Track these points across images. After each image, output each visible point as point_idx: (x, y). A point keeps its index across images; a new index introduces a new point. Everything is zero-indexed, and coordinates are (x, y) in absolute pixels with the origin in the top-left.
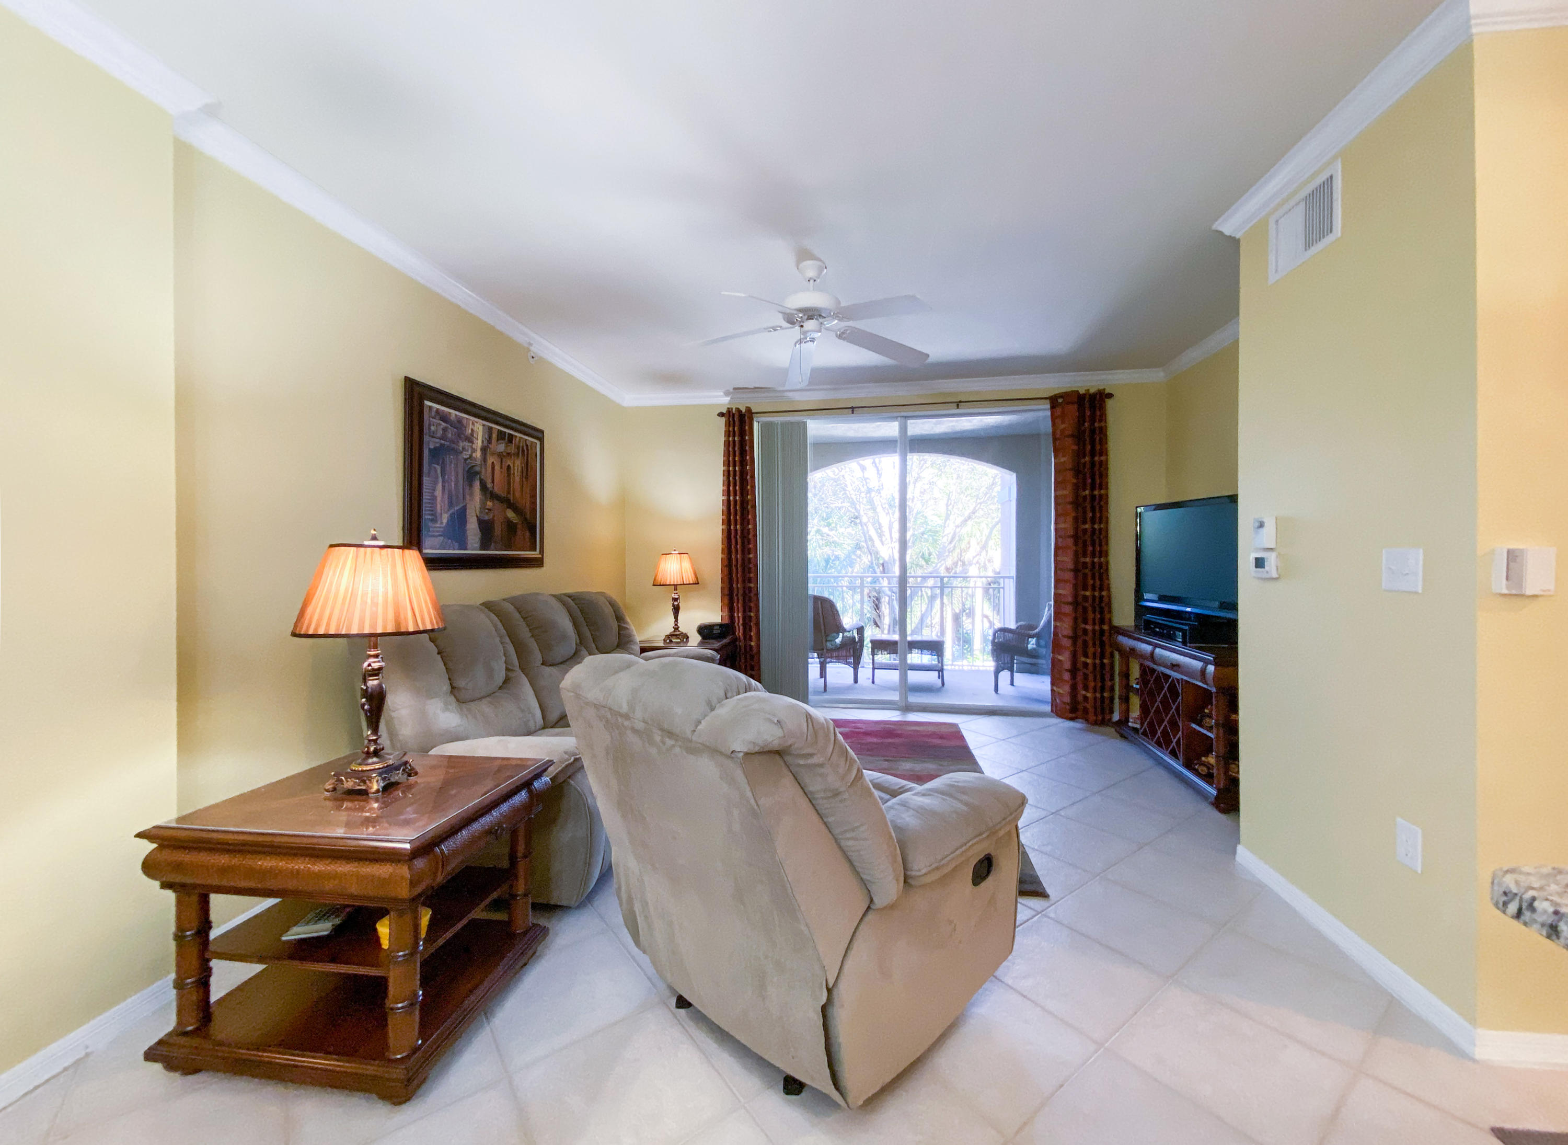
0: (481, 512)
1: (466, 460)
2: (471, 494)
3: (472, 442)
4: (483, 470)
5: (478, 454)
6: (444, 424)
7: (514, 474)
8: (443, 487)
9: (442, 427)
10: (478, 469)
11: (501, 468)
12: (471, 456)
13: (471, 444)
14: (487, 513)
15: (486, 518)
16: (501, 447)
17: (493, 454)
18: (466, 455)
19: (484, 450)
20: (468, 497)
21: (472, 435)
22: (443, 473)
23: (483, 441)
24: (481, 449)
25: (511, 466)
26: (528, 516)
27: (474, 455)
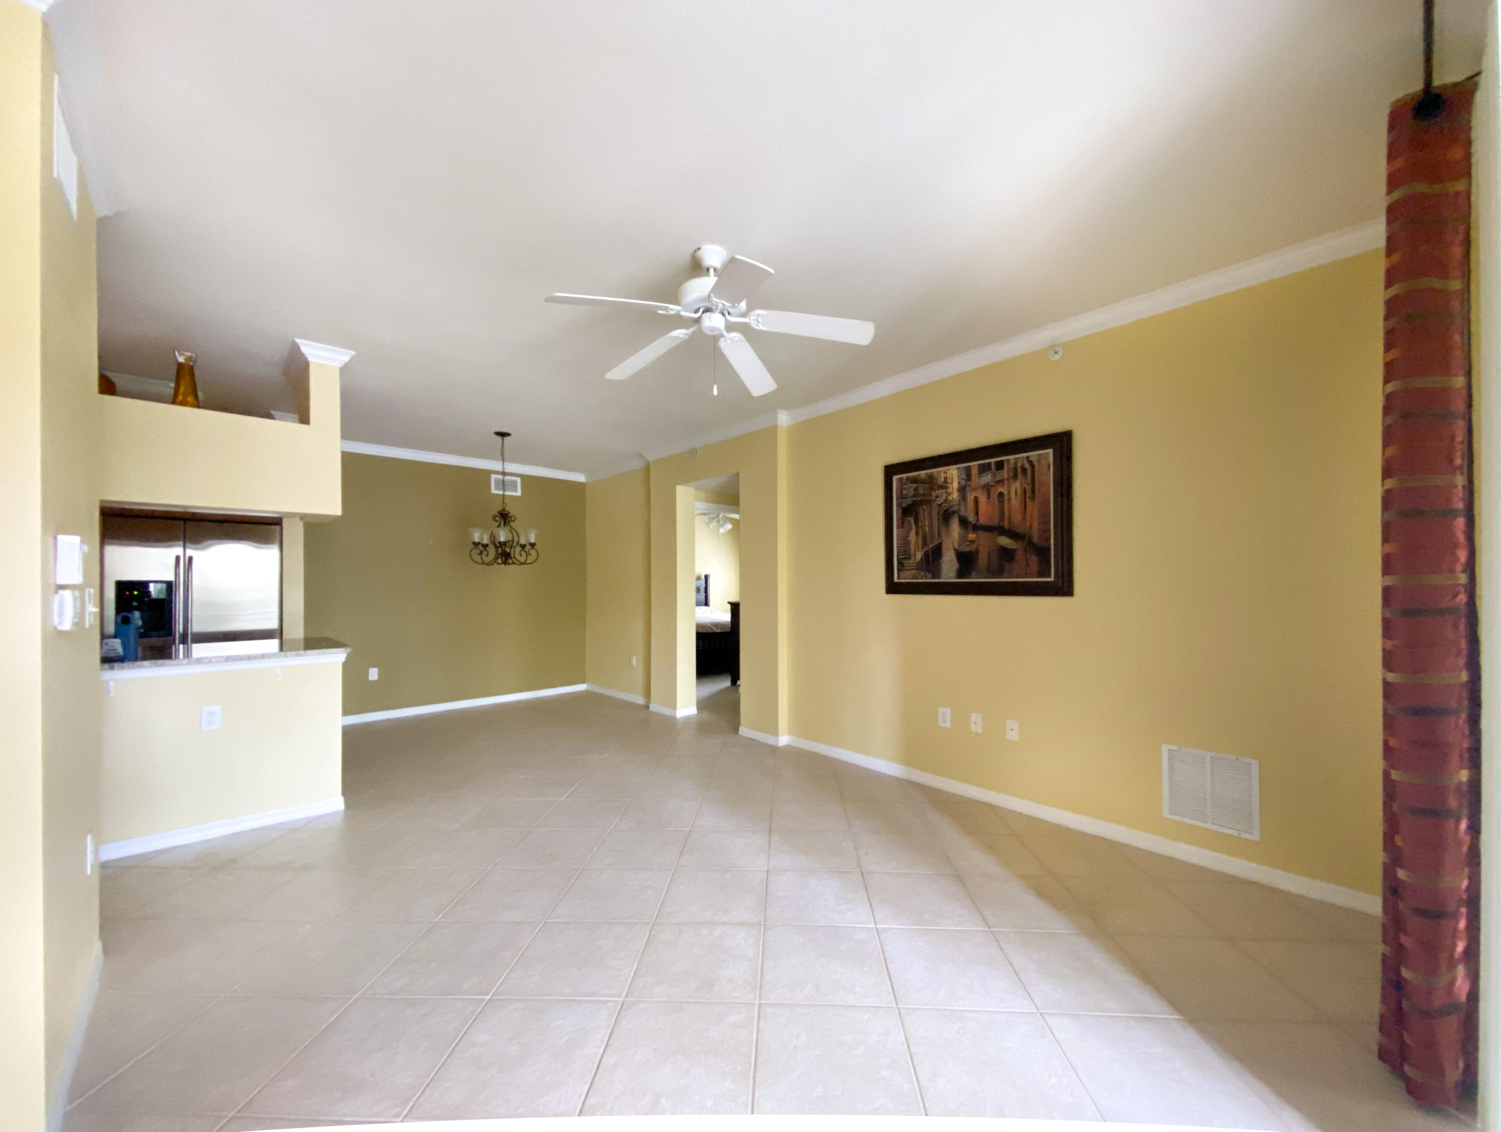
0: (960, 545)
1: (940, 505)
2: (948, 532)
3: (946, 488)
4: (962, 508)
5: (955, 495)
6: (915, 485)
7: (1009, 500)
8: (917, 534)
9: (913, 488)
10: (955, 509)
11: (989, 497)
12: (946, 500)
13: (945, 490)
14: (968, 545)
15: (967, 549)
16: (987, 478)
17: (974, 489)
18: (939, 501)
19: (962, 490)
20: (944, 535)
21: (946, 481)
22: (916, 522)
23: (959, 483)
24: (958, 490)
25: (1005, 492)
26: (1035, 540)
27: (950, 498)
